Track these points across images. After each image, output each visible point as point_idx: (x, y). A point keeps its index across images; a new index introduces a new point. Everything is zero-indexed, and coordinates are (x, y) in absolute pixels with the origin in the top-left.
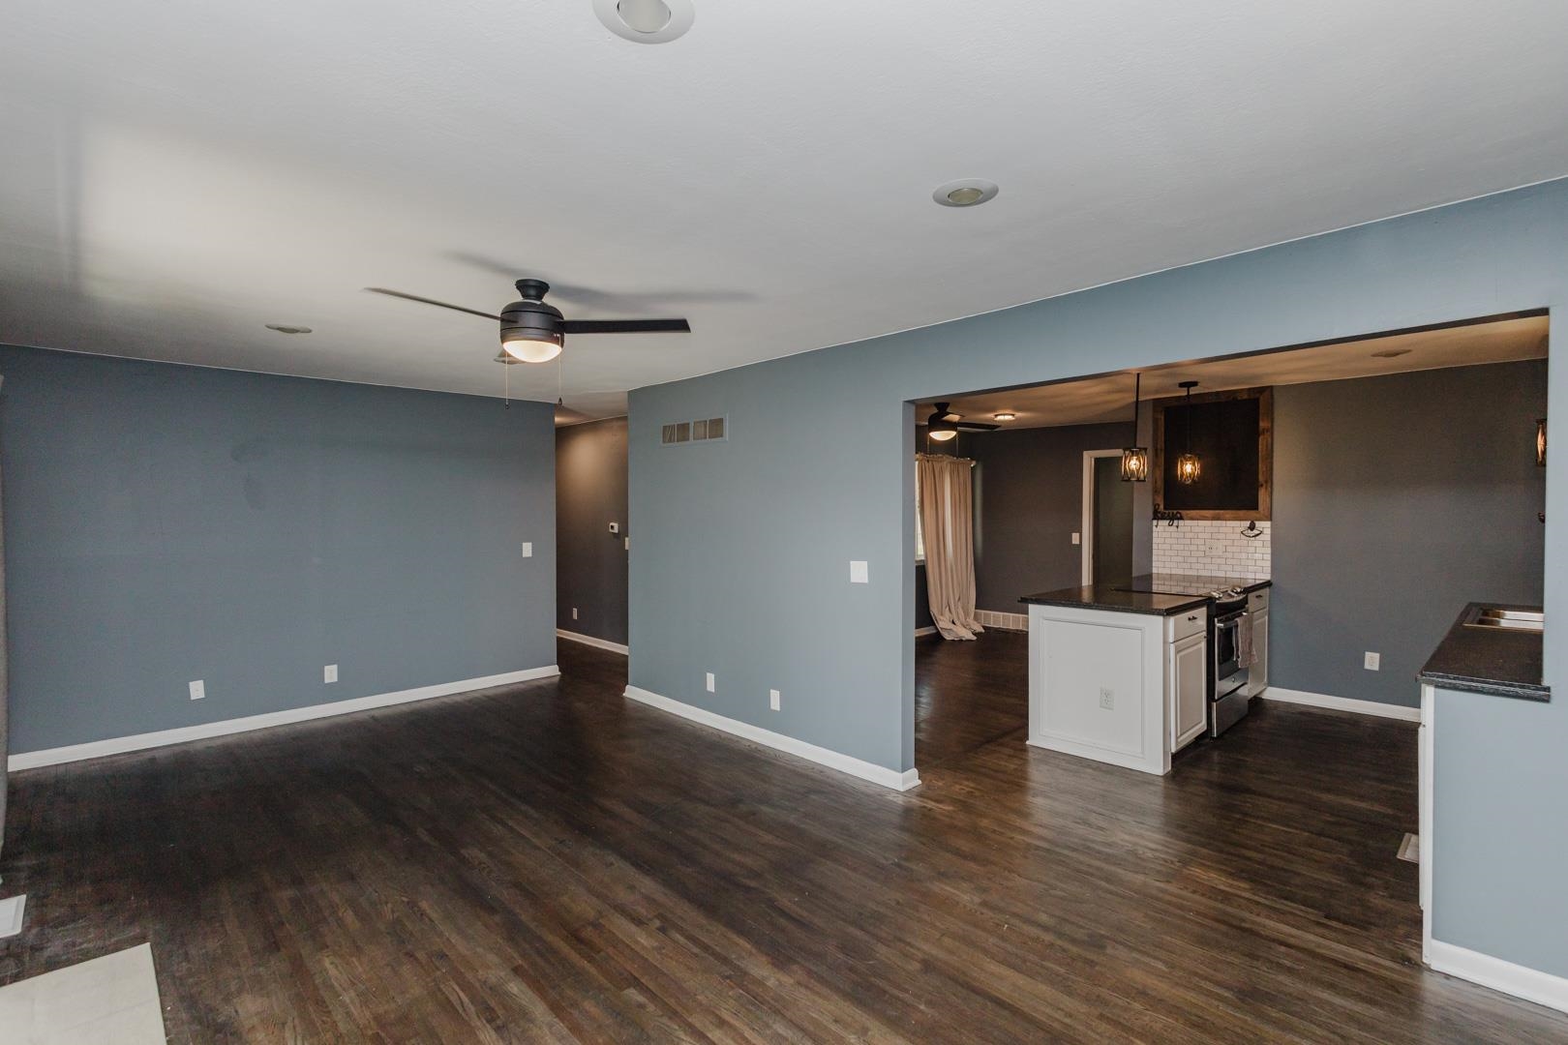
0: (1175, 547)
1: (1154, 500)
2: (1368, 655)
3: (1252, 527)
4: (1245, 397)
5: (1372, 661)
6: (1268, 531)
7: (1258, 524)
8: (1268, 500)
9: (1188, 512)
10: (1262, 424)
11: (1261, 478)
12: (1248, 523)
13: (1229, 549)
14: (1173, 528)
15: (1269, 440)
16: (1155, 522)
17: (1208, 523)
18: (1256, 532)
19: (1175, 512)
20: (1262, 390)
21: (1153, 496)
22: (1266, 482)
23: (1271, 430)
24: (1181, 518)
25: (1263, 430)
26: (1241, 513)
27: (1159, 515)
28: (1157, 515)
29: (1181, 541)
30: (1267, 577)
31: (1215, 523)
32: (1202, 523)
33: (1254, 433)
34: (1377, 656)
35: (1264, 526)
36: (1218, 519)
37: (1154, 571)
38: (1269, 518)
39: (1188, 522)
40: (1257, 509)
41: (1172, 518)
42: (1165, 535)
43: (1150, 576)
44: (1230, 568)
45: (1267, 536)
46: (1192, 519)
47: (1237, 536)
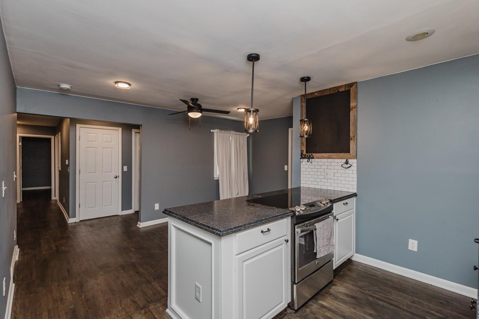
0: (311, 173)
1: (301, 148)
2: (411, 241)
3: (347, 163)
4: (343, 90)
5: (413, 245)
6: (355, 165)
7: (350, 161)
8: (355, 147)
9: (316, 154)
10: (352, 104)
11: (351, 135)
12: (344, 161)
13: (336, 174)
14: (309, 163)
15: (356, 113)
16: (302, 160)
17: (325, 160)
18: (348, 165)
19: (310, 154)
20: (351, 85)
21: (301, 146)
22: (354, 137)
23: (356, 107)
24: (313, 158)
25: (352, 107)
26: (342, 154)
27: (303, 156)
28: (303, 157)
29: (313, 170)
30: (355, 191)
31: (329, 160)
32: (323, 160)
33: (348, 109)
34: (416, 242)
35: (353, 162)
36: (331, 158)
37: (302, 185)
38: (356, 157)
39: (317, 160)
40: (349, 152)
41: (309, 158)
42: (307, 166)
43: (300, 187)
44: (336, 185)
45: (354, 168)
46: (318, 158)
47: (340, 167)
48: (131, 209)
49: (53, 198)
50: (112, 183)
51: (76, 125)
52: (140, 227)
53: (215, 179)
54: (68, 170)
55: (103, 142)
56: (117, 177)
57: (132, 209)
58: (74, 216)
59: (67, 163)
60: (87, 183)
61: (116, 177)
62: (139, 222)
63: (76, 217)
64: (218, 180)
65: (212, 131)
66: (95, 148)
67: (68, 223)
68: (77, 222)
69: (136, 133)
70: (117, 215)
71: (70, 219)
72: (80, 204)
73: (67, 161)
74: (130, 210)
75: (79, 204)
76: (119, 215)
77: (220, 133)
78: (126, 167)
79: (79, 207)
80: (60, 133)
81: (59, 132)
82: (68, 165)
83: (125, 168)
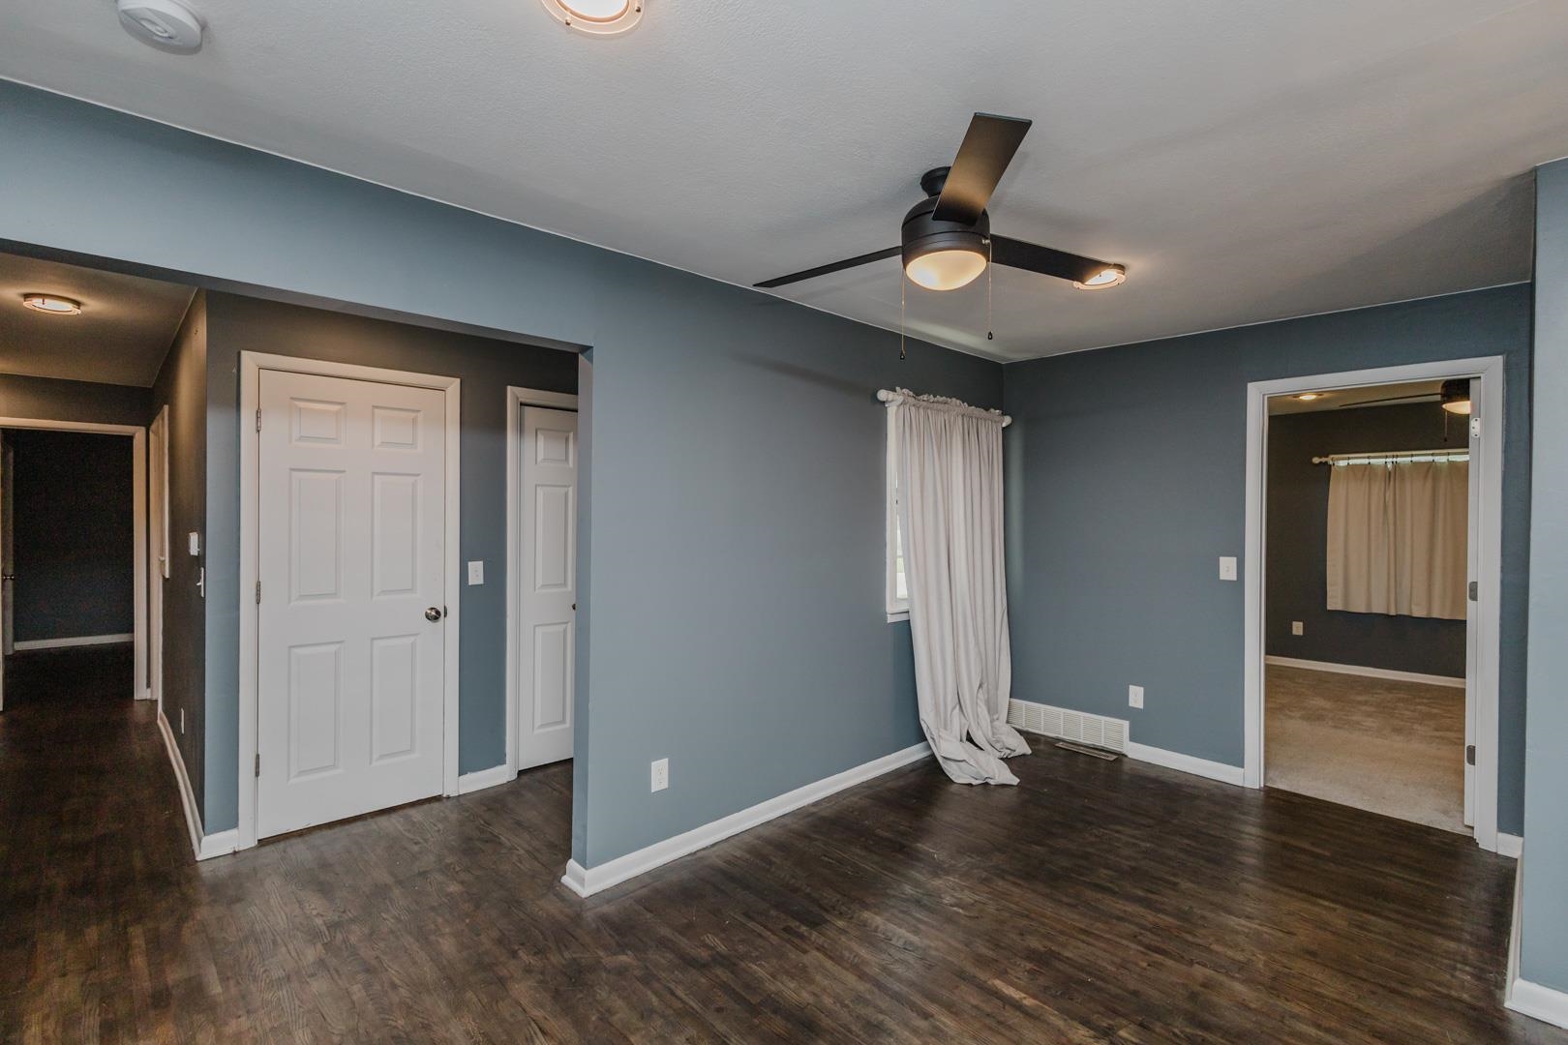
48: (501, 761)
49: (141, 693)
50: (413, 645)
51: (239, 355)
52: (584, 892)
53: (890, 619)
54: (201, 583)
55: (373, 446)
56: (438, 612)
57: (504, 762)
58: (232, 822)
59: (194, 551)
60: (293, 647)
61: (435, 616)
62: (572, 864)
63: (240, 822)
64: (905, 629)
65: (882, 395)
66: (335, 476)
67: (198, 859)
68: (241, 849)
69: (521, 404)
70: (438, 799)
71: (205, 839)
72: (258, 756)
73: (194, 538)
74: (499, 769)
75: (254, 756)
76: (448, 798)
77: (913, 408)
78: (481, 563)
79: (257, 774)
80: (166, 408)
81: (161, 407)
82: (200, 560)
83: (476, 573)
